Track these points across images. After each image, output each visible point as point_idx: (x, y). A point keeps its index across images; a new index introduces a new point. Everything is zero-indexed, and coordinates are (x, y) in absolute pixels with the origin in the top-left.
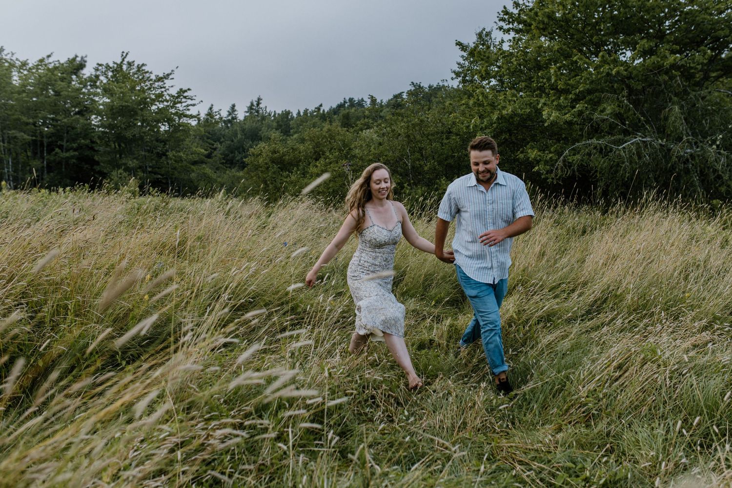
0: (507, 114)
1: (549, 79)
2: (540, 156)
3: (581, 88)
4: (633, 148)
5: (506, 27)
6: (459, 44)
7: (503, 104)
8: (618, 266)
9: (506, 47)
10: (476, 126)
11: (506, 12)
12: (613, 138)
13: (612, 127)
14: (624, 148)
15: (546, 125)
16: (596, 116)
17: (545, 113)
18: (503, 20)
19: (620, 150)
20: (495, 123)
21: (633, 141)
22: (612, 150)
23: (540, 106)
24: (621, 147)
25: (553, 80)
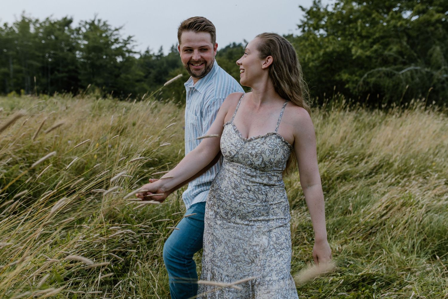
0: (329, 51)
1: (357, 29)
2: (349, 78)
3: (377, 35)
4: (409, 73)
6: (301, 7)
7: (327, 44)
10: (309, 59)
12: (395, 67)
13: (395, 60)
14: (403, 74)
15: (354, 58)
16: (386, 53)
17: (353, 51)
19: (399, 74)
20: (321, 57)
21: (409, 69)
22: (394, 75)
23: (350, 46)
24: (401, 73)
25: (359, 29)
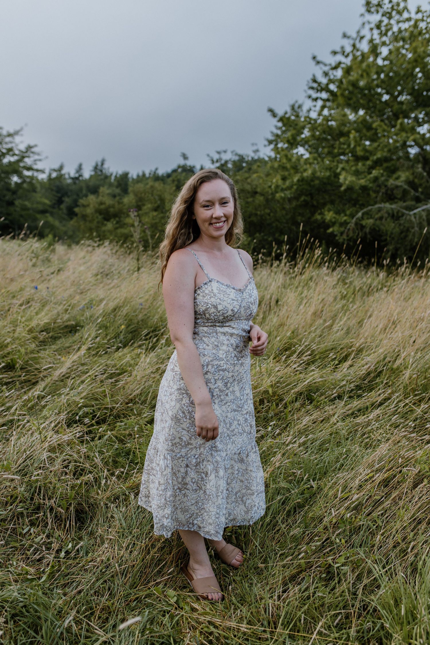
0: (307, 177)
1: (349, 145)
2: (334, 218)
3: (379, 155)
4: (424, 214)
5: (314, 95)
6: (271, 111)
7: (305, 167)
8: (398, 335)
9: (313, 115)
10: (277, 186)
11: (315, 81)
12: (405, 204)
13: (405, 192)
14: (415, 214)
15: (343, 189)
16: (391, 182)
17: (342, 177)
18: (312, 88)
19: (410, 215)
20: (295, 185)
21: (424, 207)
22: (403, 215)
23: (338, 170)
24: (412, 213)
25: (352, 146)
